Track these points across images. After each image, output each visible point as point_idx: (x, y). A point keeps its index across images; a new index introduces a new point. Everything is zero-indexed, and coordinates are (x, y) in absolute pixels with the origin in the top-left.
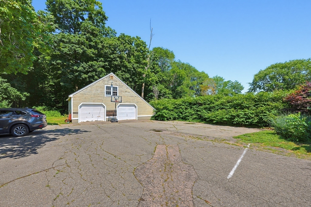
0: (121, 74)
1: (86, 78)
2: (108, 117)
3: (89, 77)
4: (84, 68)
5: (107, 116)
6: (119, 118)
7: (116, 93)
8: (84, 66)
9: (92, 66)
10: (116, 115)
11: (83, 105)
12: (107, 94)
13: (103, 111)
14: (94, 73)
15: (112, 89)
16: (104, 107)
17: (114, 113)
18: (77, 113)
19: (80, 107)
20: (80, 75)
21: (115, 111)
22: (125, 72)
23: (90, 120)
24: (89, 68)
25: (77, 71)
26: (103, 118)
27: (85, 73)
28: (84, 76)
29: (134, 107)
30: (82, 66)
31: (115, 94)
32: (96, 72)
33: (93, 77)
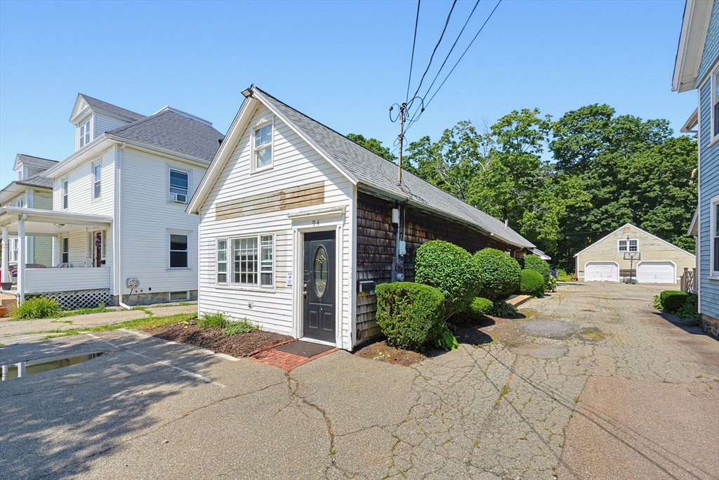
0: (663, 212)
1: (598, 229)
2: (622, 278)
3: (603, 226)
4: (596, 217)
5: (621, 275)
6: (639, 278)
7: (636, 247)
8: (596, 214)
9: (607, 211)
10: (635, 276)
11: (590, 263)
12: (620, 250)
13: (616, 270)
14: (609, 220)
15: (628, 243)
16: (617, 265)
17: (632, 273)
18: (583, 272)
19: (587, 266)
20: (589, 226)
21: (635, 271)
22: (670, 206)
23: (598, 280)
24: (603, 215)
25: (585, 222)
26: (617, 278)
27: (596, 222)
28: (595, 226)
29: (670, 266)
30: (593, 214)
31: (634, 248)
32: (614, 217)
33: (608, 225)
